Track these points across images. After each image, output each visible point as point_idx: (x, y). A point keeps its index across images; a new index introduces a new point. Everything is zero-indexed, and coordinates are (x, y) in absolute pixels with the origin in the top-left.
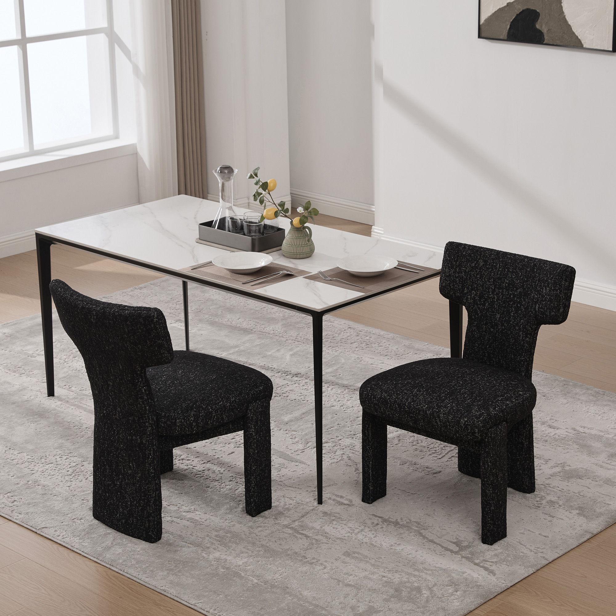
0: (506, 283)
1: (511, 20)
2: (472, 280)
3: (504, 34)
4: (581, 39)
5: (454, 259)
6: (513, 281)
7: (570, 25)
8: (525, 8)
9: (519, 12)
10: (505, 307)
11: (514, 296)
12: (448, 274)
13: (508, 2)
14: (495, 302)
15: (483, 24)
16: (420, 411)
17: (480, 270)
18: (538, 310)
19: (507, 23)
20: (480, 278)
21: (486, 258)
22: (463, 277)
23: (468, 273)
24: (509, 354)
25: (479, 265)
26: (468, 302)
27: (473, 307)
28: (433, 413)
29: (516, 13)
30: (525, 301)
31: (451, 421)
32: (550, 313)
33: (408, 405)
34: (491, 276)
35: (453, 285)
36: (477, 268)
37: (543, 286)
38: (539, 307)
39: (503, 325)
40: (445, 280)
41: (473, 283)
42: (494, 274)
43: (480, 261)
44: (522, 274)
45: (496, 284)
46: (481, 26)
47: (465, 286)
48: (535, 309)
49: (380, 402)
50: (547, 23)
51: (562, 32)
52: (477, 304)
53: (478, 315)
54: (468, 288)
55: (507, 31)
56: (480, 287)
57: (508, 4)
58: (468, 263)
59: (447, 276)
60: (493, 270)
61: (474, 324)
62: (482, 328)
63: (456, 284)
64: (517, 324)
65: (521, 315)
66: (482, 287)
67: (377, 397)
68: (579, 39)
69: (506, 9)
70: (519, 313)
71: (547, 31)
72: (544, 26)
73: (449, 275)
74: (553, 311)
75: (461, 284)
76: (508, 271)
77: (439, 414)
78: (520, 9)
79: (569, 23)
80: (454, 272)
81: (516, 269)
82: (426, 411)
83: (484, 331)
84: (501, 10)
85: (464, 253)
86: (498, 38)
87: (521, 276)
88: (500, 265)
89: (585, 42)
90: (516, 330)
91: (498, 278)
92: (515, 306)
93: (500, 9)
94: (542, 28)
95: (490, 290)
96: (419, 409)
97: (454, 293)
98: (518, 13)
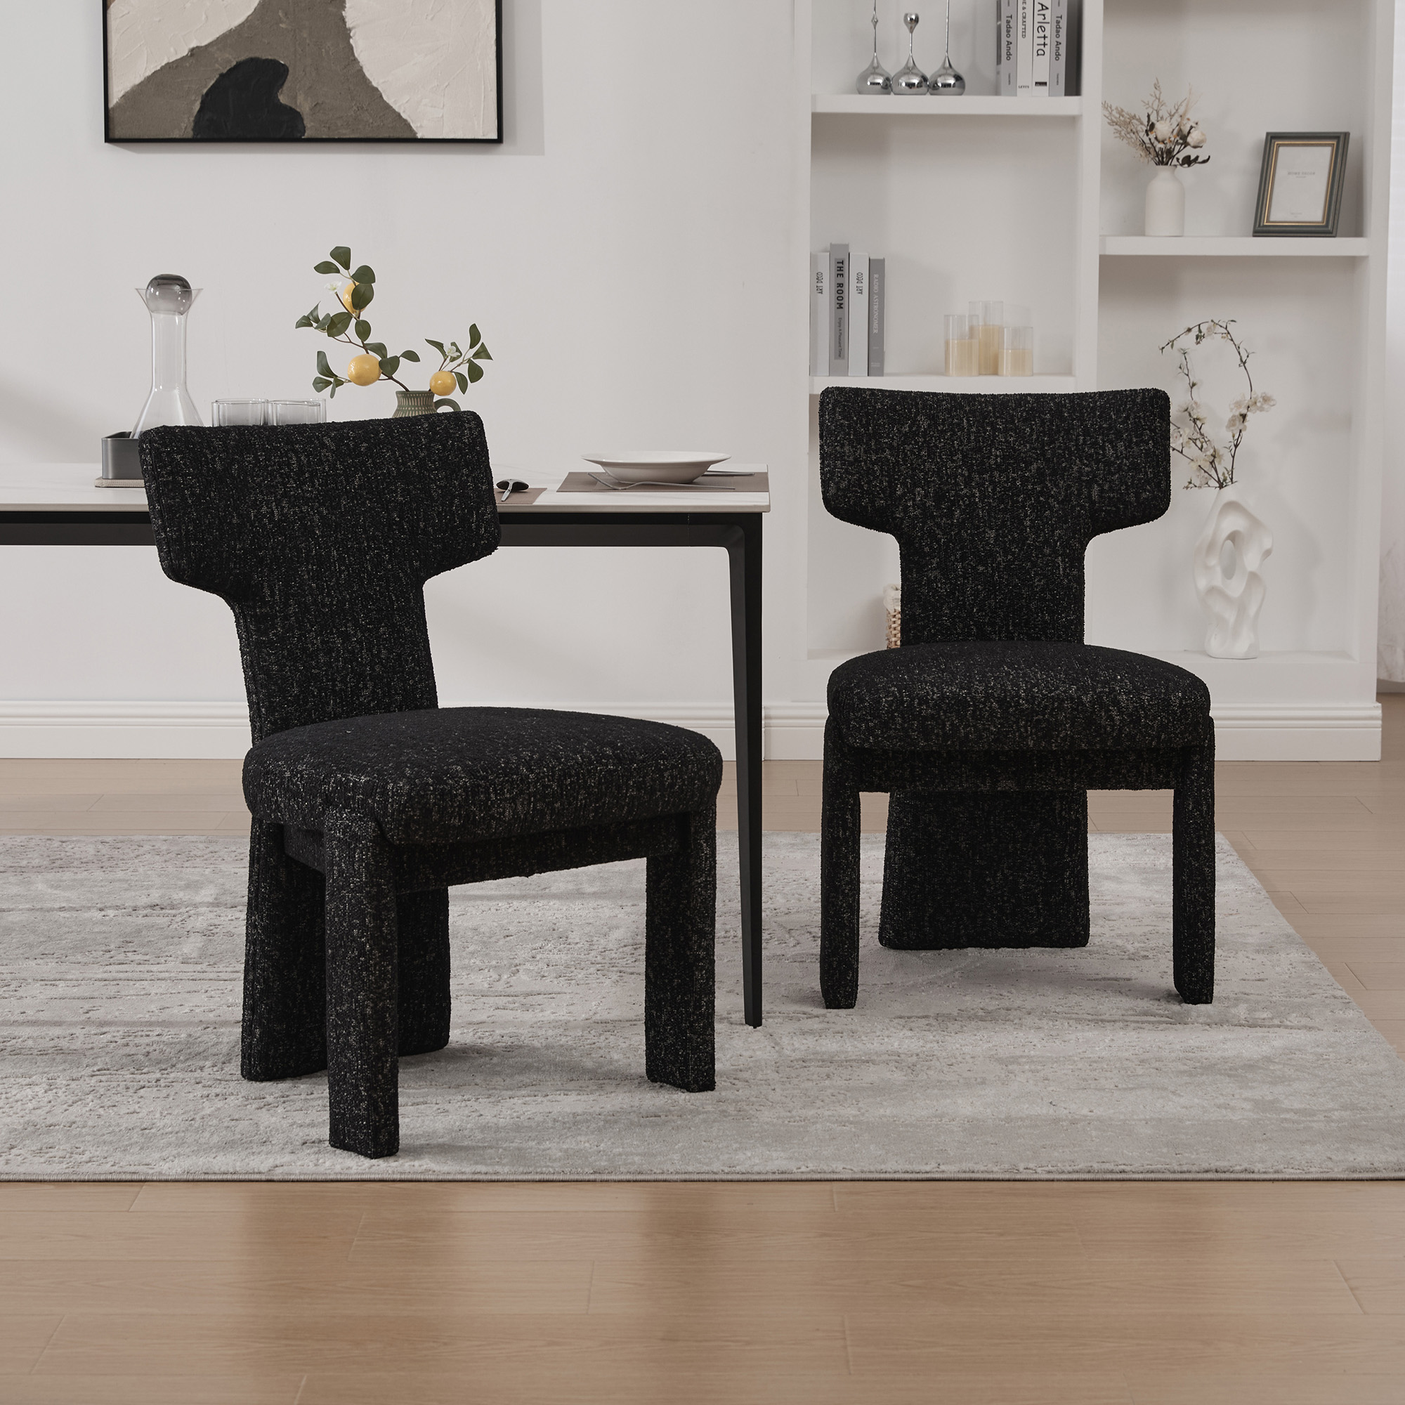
0: (997, 456)
1: (205, 91)
2: (912, 464)
3: (183, 126)
4: (409, 120)
5: (861, 421)
6: (1013, 449)
7: (377, 89)
8: (243, 58)
9: (228, 68)
10: (1005, 511)
11: (1025, 481)
12: (851, 459)
13: (193, 45)
14: (977, 503)
15: (118, 105)
16: (1063, 701)
17: (925, 438)
18: (1100, 497)
19: (193, 98)
20: (929, 456)
21: (931, 410)
22: (888, 460)
23: (898, 449)
24: (1037, 614)
25: (919, 427)
26: (909, 517)
27: (923, 527)
28: (1100, 697)
29: (219, 72)
30: (1057, 486)
31: (1149, 704)
32: (1137, 495)
33: (1027, 696)
34: (954, 447)
35: (869, 482)
36: (918, 435)
37: (1104, 442)
38: (1102, 491)
39: (1006, 552)
40: (847, 472)
41: (913, 470)
42: (961, 441)
43: (919, 418)
44: (1032, 430)
45: (972, 464)
46: (111, 112)
47: (896, 479)
48: (1090, 496)
49: (941, 708)
50: (311, 87)
51: (355, 108)
52: (933, 517)
53: (938, 541)
54: (904, 484)
55: (192, 119)
56: (932, 476)
57: (192, 50)
58: (893, 427)
59: (851, 464)
60: (954, 433)
61: (932, 564)
62: (955, 570)
63: (874, 479)
64: (1046, 542)
65: (1051, 520)
66: (938, 475)
67: (933, 699)
68: (405, 121)
69: (188, 65)
70: (1046, 517)
71: (311, 110)
72: (300, 98)
73: (856, 460)
74: (1145, 490)
75: (886, 476)
76: (994, 429)
77: (1115, 696)
78: (230, 61)
79: (374, 84)
80: (865, 452)
81: (1013, 422)
82: (1079, 698)
83: (961, 576)
84: (169, 67)
85: (879, 406)
86: (167, 137)
87: (1031, 435)
88: (968, 421)
89: (421, 126)
90: (1044, 555)
91: (972, 450)
92: (1032, 504)
93: (168, 64)
94: (296, 103)
95: (960, 478)
96: (1058, 698)
97: (872, 502)
98: (225, 71)
